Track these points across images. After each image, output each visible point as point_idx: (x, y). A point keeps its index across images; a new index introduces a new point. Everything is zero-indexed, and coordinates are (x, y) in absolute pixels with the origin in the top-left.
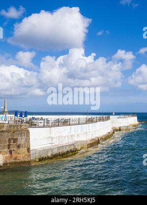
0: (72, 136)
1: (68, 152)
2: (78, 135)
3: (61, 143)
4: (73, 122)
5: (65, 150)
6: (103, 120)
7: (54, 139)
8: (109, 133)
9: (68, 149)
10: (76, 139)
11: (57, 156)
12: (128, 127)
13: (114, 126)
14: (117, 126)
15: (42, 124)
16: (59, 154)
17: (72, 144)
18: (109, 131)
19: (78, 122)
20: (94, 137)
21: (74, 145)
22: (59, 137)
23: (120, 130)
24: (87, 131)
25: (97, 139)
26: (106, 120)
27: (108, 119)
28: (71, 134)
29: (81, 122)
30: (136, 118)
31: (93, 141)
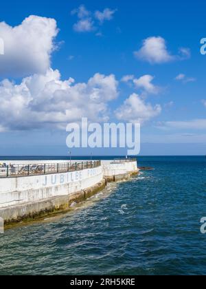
0: (48, 189)
1: (41, 212)
2: (57, 188)
3: (31, 199)
4: (50, 170)
5: (38, 209)
6: (92, 166)
7: (21, 194)
8: (99, 184)
9: (42, 207)
10: (53, 193)
11: (26, 218)
12: (124, 175)
13: (107, 175)
14: (110, 174)
15: (5, 173)
16: (29, 216)
17: (48, 201)
18: (98, 182)
19: (56, 169)
20: (79, 189)
21: (51, 202)
22: (29, 192)
23: (114, 180)
24: (70, 181)
25: (83, 193)
26: (95, 167)
27: (98, 164)
28: (47, 186)
29: (60, 169)
30: (135, 163)
31: (77, 196)
